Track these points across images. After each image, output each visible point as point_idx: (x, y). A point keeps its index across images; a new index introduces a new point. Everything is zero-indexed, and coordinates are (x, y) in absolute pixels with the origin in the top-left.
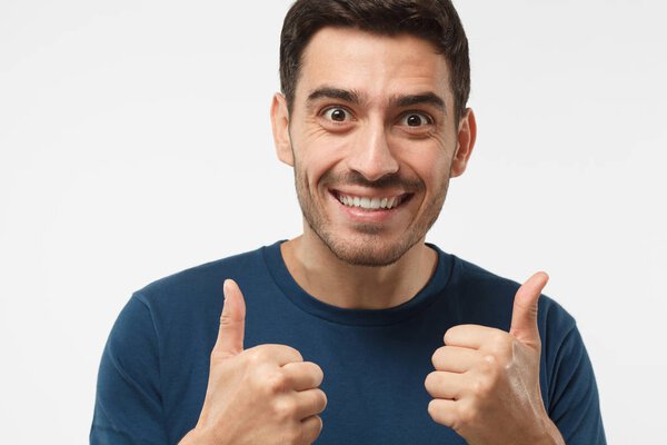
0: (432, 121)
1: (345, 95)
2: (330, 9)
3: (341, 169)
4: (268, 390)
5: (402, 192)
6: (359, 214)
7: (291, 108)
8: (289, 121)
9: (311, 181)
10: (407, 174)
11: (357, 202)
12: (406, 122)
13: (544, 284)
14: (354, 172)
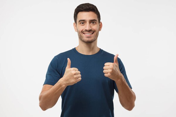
0: (95, 23)
1: (83, 20)
2: (80, 9)
3: (84, 30)
4: (73, 74)
5: (92, 32)
6: (87, 35)
7: (76, 24)
8: (76, 26)
9: (80, 32)
10: (93, 30)
11: (87, 34)
12: (92, 23)
13: (118, 56)
14: (86, 30)
